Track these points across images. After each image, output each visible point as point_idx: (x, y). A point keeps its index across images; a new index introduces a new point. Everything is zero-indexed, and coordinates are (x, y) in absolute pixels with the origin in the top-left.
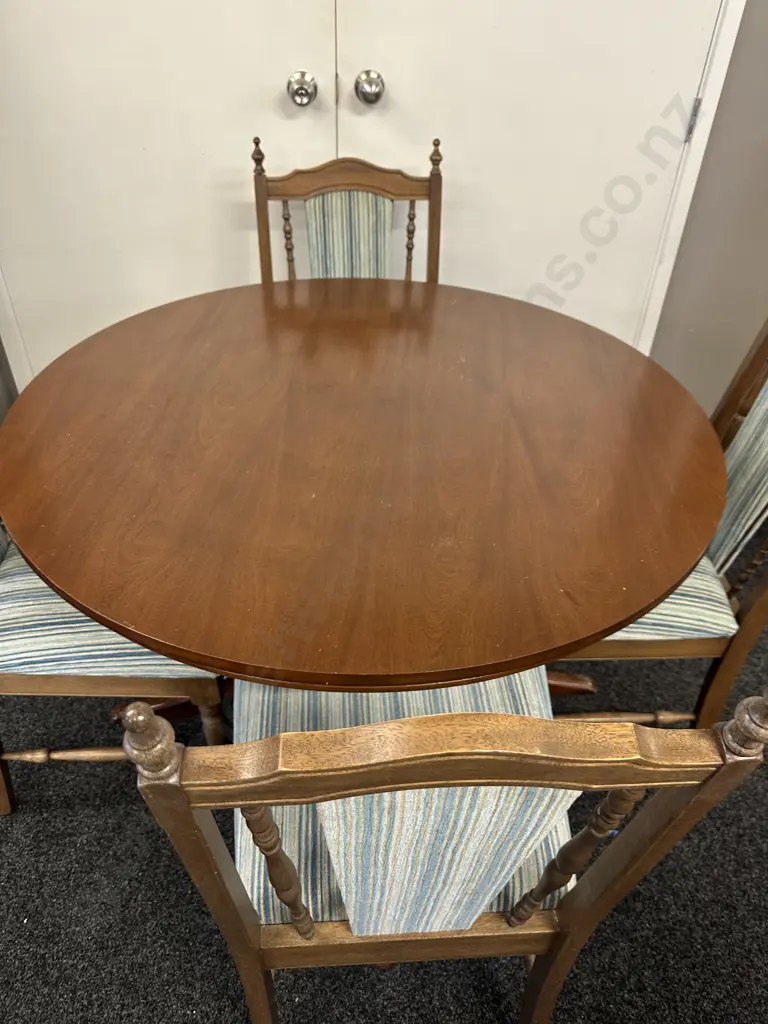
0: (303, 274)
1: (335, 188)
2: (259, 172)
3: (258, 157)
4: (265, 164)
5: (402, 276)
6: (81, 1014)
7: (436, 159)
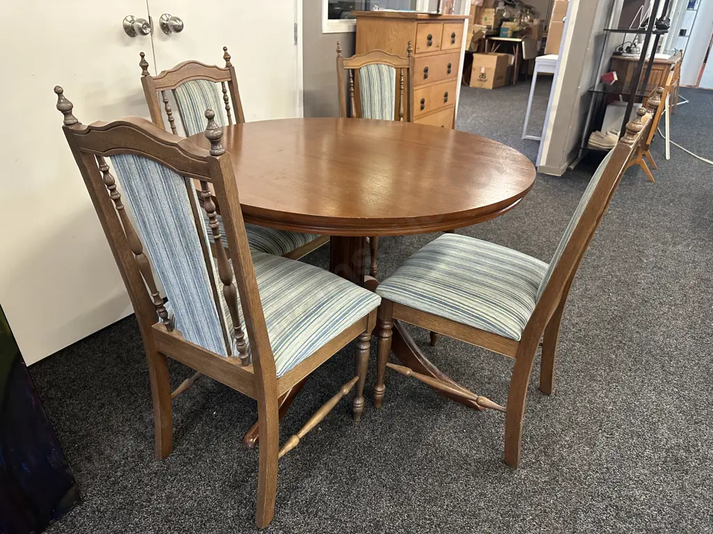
2: (146, 74)
3: (144, 66)
6: (433, 526)
7: (227, 58)
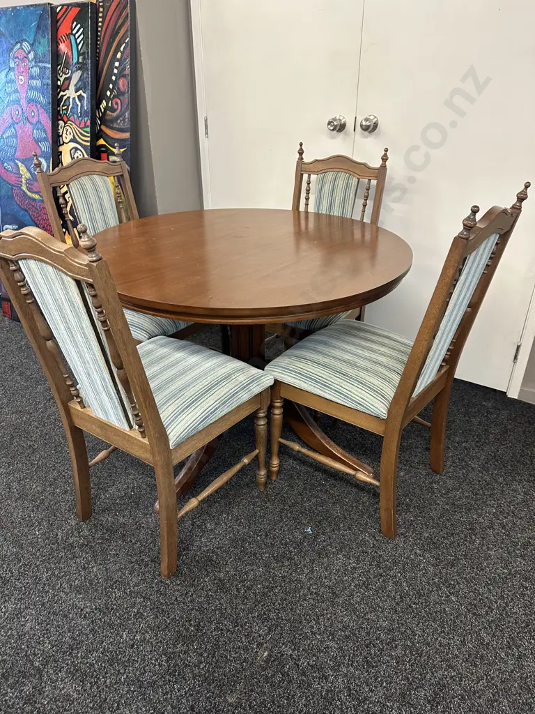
0: (311, 209)
1: (331, 169)
2: (301, 159)
3: (301, 152)
4: (303, 156)
5: (359, 219)
7: (385, 159)
